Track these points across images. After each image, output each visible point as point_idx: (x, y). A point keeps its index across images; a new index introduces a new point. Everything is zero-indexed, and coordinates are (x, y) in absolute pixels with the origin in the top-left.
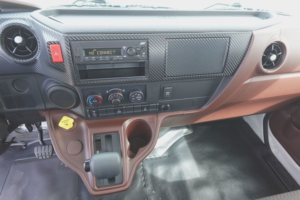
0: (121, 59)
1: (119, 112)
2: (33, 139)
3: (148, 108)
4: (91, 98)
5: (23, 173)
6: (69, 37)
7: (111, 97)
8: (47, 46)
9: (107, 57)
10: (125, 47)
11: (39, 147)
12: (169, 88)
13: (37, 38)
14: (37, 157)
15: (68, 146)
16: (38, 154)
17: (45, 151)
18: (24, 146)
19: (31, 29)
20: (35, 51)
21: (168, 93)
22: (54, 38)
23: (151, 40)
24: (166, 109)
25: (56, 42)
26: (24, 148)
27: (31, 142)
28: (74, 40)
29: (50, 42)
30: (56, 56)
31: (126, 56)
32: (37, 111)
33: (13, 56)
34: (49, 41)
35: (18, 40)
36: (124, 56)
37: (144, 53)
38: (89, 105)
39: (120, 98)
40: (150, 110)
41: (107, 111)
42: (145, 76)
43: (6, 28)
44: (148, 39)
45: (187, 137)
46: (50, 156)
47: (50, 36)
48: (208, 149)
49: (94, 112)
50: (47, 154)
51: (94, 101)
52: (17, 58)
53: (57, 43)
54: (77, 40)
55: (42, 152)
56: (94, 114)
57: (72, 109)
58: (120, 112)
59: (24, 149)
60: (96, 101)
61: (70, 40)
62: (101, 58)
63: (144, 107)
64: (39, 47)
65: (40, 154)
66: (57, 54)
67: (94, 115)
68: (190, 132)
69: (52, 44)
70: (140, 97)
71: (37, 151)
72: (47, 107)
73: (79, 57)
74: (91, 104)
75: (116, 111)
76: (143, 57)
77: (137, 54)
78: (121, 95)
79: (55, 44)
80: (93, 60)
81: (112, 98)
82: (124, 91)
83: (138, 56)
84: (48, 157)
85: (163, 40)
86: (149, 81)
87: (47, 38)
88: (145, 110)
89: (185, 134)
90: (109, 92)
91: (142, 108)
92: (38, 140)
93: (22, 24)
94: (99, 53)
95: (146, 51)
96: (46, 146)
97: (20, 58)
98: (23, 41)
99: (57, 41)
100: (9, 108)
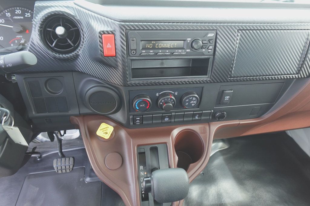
0: (183, 53)
1: (166, 119)
2: (49, 150)
3: (200, 115)
4: (139, 101)
5: (38, 189)
6: (126, 26)
7: (162, 101)
8: (99, 36)
9: (167, 51)
10: (190, 39)
11: (59, 160)
12: (230, 91)
13: (82, 29)
14: (56, 170)
15: (106, 159)
16: (57, 167)
17: (65, 164)
18: (39, 158)
19: (75, 19)
20: (76, 45)
21: (227, 98)
22: (106, 27)
23: (221, 31)
24: (221, 118)
25: (109, 32)
26: (39, 159)
27: (46, 153)
28: (131, 30)
29: (103, 32)
30: (108, 49)
31: (189, 50)
32: (70, 115)
33: (52, 49)
34: (102, 30)
35: (60, 31)
36: (187, 50)
37: (211, 47)
38: (135, 110)
39: (172, 102)
40: (202, 118)
41: (152, 118)
42: (207, 76)
43: (47, 17)
44: (217, 30)
45: (222, 152)
46: (71, 170)
47: (101, 24)
48: (249, 167)
49: (138, 119)
50: (67, 167)
51: (141, 106)
52: (57, 52)
53: (111, 33)
54: (135, 30)
55: (62, 165)
56: (138, 121)
57: (110, 115)
58: (168, 119)
59: (38, 161)
60: (143, 105)
61: (126, 29)
62: (160, 51)
63: (196, 114)
64: (82, 39)
65: (60, 168)
66: (110, 47)
67: (138, 123)
68: (226, 147)
69: (104, 34)
70: (195, 102)
71: (56, 164)
72: (81, 112)
73: (136, 50)
74: (137, 109)
75: (163, 118)
76: (209, 52)
77: (202, 48)
78: (174, 98)
79: (109, 34)
80: (151, 54)
81: (163, 103)
82: (176, 94)
83: (204, 50)
84: (68, 171)
85: (235, 31)
86: (211, 82)
87: (98, 27)
88: (197, 118)
89: (220, 149)
90: (160, 95)
91: (194, 115)
92: (57, 151)
93: (65, 12)
94: (158, 46)
95: (214, 44)
96: (66, 158)
97: (60, 53)
98: (65, 32)
99: (111, 30)
100: (38, 113)
